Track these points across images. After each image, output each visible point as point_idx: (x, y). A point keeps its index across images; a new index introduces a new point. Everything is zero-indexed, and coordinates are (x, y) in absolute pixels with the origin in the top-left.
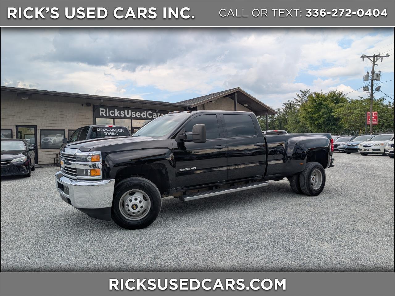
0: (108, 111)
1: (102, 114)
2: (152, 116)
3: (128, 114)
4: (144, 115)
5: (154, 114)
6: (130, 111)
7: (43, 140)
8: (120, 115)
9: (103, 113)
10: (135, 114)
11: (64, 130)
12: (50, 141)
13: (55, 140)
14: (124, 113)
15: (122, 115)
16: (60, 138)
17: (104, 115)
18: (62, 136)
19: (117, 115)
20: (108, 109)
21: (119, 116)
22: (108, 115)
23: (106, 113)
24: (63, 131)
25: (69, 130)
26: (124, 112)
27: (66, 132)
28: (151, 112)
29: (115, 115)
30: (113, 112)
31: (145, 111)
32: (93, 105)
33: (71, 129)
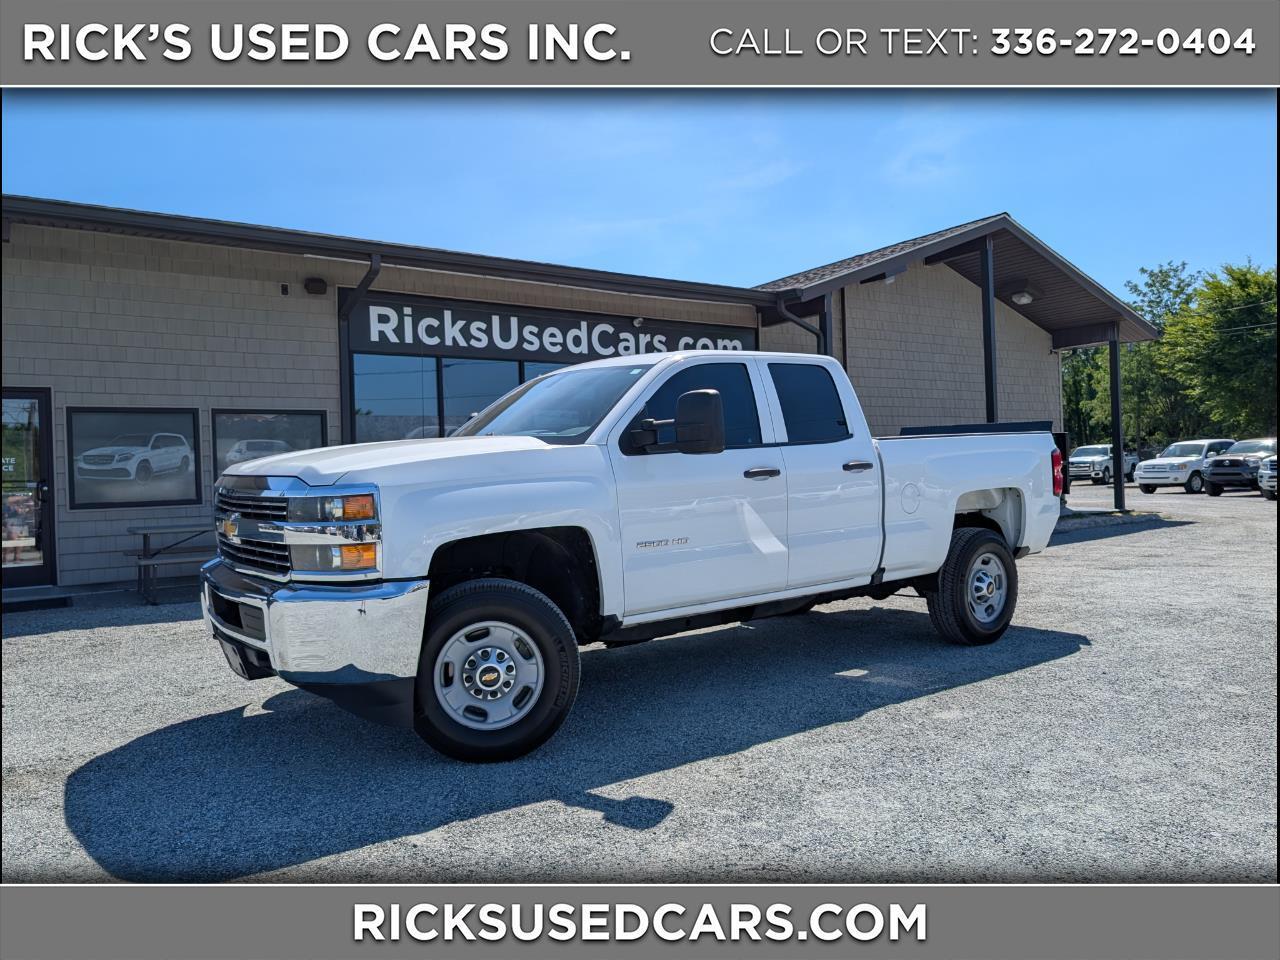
0: (408, 322)
1: (382, 334)
2: (616, 348)
3: (506, 336)
4: (577, 341)
5: (623, 335)
6: (514, 321)
7: (87, 460)
8: (468, 341)
9: (389, 329)
10: (539, 336)
11: (194, 413)
12: (120, 465)
13: (146, 461)
14: (488, 332)
15: (479, 340)
16: (172, 449)
17: (393, 339)
18: (183, 444)
19: (454, 339)
20: (407, 310)
21: (462, 343)
22: (409, 339)
23: (399, 331)
24: (189, 418)
25: (216, 412)
26: (483, 326)
27: (205, 420)
28: (610, 329)
29: (442, 337)
30: (435, 323)
31: (584, 324)
32: (339, 288)
33: (225, 404)
